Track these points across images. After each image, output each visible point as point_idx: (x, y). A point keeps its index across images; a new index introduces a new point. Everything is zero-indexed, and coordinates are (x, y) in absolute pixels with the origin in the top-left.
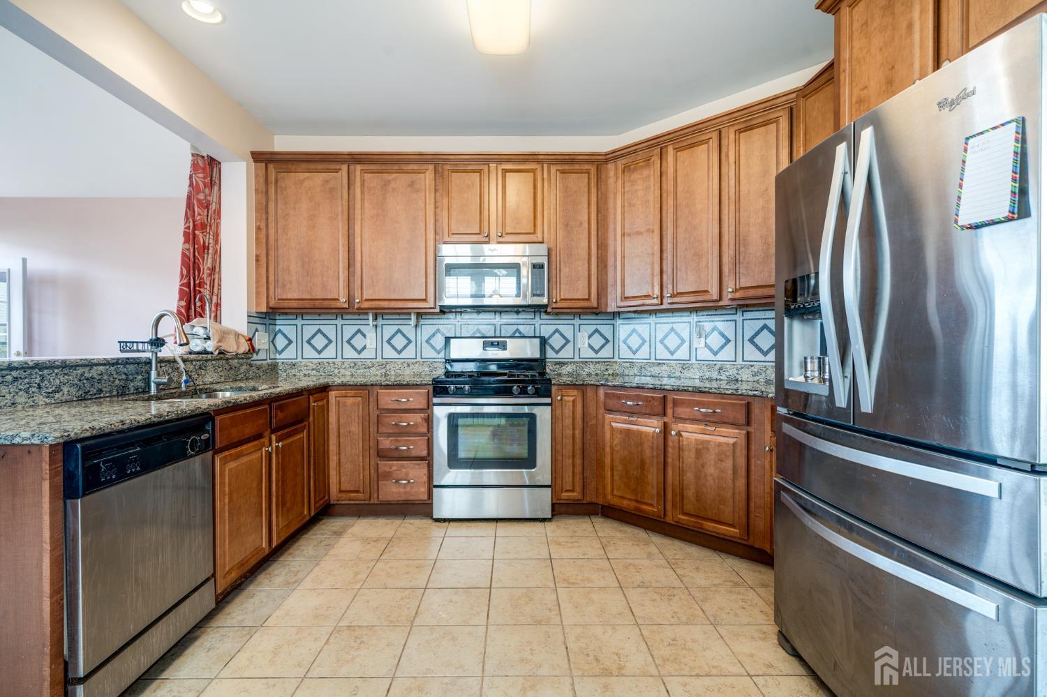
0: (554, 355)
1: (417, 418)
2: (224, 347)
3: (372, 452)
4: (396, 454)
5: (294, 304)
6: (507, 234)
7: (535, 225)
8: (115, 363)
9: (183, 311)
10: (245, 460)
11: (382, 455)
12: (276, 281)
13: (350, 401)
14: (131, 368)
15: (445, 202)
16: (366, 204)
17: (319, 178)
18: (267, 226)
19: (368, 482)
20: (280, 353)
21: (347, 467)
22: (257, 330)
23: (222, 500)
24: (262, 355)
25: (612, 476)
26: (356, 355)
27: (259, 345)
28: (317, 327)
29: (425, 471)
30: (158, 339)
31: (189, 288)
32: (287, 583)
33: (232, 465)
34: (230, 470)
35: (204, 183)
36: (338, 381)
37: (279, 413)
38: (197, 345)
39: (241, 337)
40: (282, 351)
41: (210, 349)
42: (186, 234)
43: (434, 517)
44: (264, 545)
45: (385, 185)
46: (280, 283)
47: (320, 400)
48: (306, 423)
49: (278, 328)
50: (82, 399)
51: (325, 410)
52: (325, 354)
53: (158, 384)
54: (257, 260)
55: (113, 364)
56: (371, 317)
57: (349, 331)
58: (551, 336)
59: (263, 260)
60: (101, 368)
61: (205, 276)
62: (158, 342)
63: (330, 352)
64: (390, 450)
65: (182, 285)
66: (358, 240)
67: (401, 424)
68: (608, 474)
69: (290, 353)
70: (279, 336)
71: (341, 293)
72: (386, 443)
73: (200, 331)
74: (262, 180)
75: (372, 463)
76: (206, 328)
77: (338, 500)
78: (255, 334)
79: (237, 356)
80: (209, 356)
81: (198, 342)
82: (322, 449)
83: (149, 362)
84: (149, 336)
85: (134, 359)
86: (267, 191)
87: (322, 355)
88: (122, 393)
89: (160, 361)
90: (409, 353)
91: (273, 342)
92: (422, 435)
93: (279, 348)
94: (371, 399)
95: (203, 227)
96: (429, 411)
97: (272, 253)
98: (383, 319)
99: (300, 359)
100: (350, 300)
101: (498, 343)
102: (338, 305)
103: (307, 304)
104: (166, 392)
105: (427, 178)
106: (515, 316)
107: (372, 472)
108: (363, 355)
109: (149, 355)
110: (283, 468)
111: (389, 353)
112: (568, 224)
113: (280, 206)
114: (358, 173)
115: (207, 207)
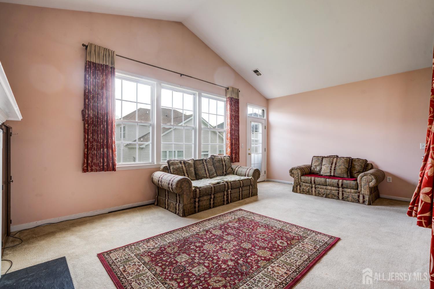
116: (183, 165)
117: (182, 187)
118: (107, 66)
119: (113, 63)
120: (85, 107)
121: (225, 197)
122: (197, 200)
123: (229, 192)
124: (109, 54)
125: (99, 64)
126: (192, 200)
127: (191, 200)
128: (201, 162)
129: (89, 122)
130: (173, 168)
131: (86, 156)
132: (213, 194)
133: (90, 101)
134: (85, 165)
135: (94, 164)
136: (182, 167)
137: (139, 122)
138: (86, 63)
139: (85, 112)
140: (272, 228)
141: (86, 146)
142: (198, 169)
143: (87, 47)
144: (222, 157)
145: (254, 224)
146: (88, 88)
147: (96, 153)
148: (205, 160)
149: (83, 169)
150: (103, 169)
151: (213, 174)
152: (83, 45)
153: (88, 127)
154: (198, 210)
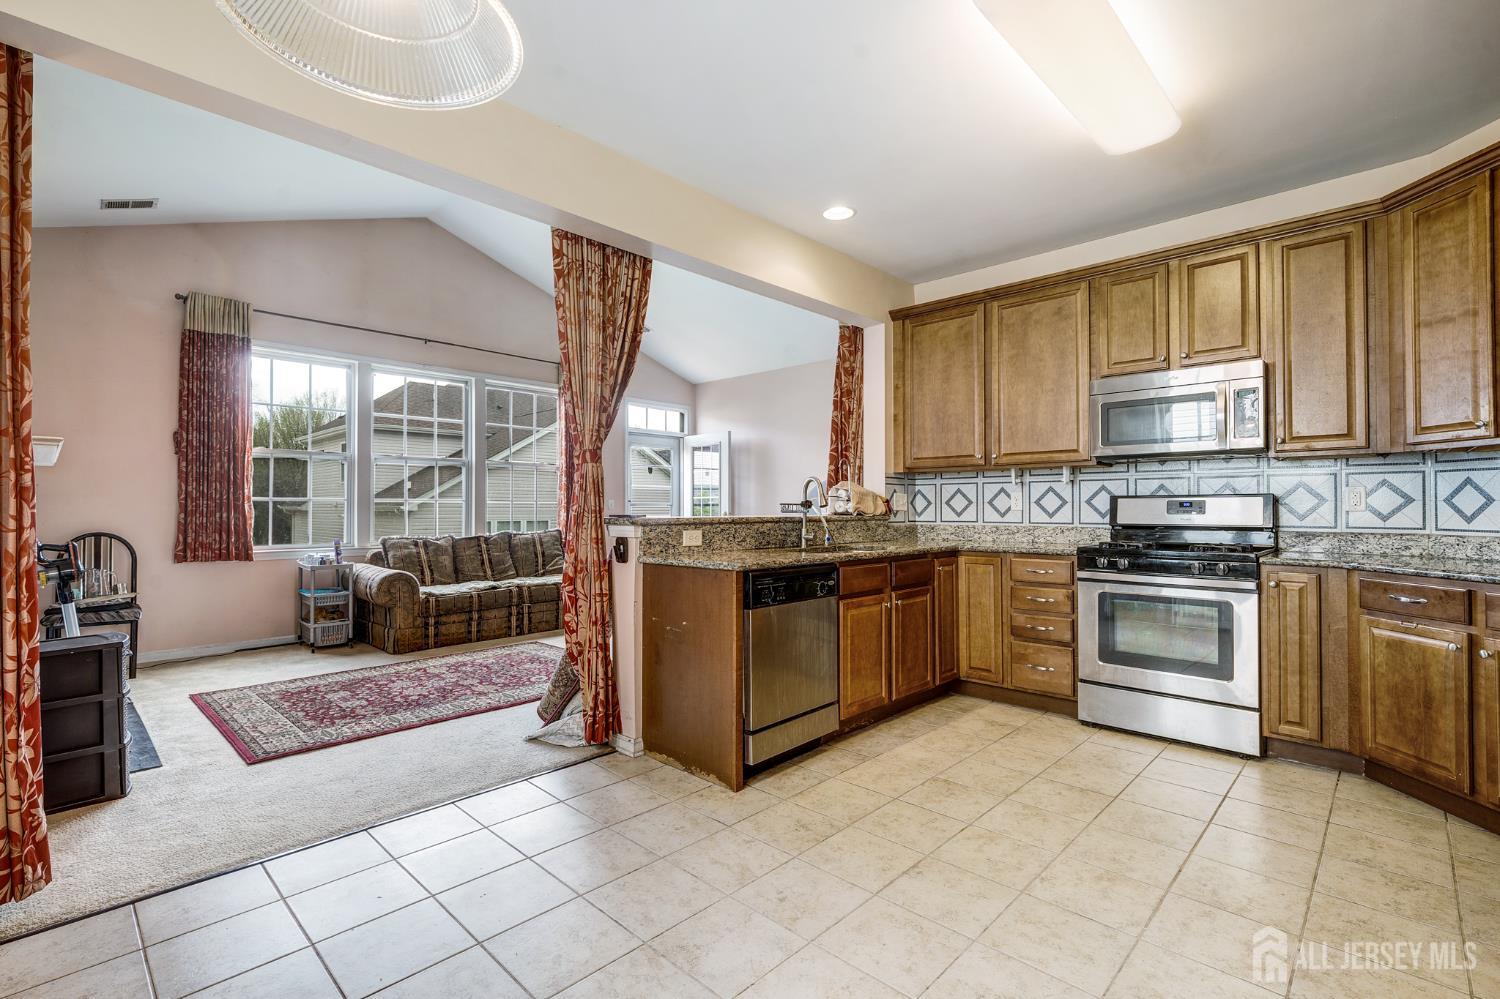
0: (1295, 522)
1: (1060, 595)
2: (862, 508)
3: (1005, 628)
4: (1033, 635)
5: (929, 463)
6: (1197, 352)
7: (1243, 334)
8: (778, 521)
9: (833, 474)
10: (865, 610)
11: (1017, 632)
12: (912, 440)
13: (980, 569)
14: (789, 525)
15: (1103, 324)
16: (1005, 344)
17: (953, 326)
18: (904, 385)
19: (1000, 661)
20: (920, 515)
21: (978, 642)
22: (895, 491)
23: (845, 639)
24: (900, 517)
25: (1374, 712)
26: (1000, 519)
27: (898, 506)
28: (956, 487)
29: (1069, 660)
30: (807, 501)
31: (837, 452)
32: (903, 736)
33: (854, 612)
34: (852, 616)
35: (850, 352)
36: (968, 546)
37: (899, 572)
38: (841, 507)
39: (879, 499)
40: (922, 513)
41: (850, 511)
42: (835, 402)
43: (1080, 718)
44: (883, 695)
45: (1026, 319)
46: (915, 443)
47: (948, 565)
48: (930, 587)
49: (917, 488)
50: (757, 548)
51: (953, 577)
52: (964, 517)
53: (807, 540)
54: (895, 420)
55: (777, 522)
56: (1013, 473)
57: (991, 490)
58: (1290, 493)
59: (901, 417)
60: (770, 525)
61: (850, 440)
62: (807, 504)
63: (969, 515)
64: (1024, 628)
65: (832, 451)
66: (995, 386)
67: (1039, 600)
68: (1368, 709)
69: (929, 515)
70: (919, 497)
71: (977, 449)
72: (1021, 620)
73: (842, 493)
74: (900, 337)
75: (1006, 641)
76: (847, 491)
77: (968, 677)
78: (892, 495)
79: (873, 517)
80: (849, 517)
81: (841, 503)
82: (949, 618)
83: (800, 521)
84: (801, 499)
85: (791, 518)
86: (904, 350)
87: (962, 518)
88: (782, 546)
89: (810, 520)
90: (1064, 516)
91: (912, 503)
92: (1067, 615)
93: (919, 511)
94: (1004, 569)
95: (849, 393)
96: (1074, 588)
97: (908, 412)
98: (1030, 475)
99: (939, 522)
100: (986, 456)
101: (1191, 503)
102: (975, 462)
103: (942, 463)
104: (813, 547)
105: (1080, 298)
106: (1224, 465)
107: (1005, 651)
108: (1007, 518)
109: (801, 515)
110: (903, 627)
111: (1038, 516)
112: (1305, 324)
113: (915, 361)
114: (995, 311)
115: (852, 374)
116: (422, 551)
117: (393, 590)
118: (230, 337)
119: (245, 328)
120: (180, 426)
121: (514, 619)
122: (432, 621)
123: (526, 610)
124: (236, 310)
125: (213, 335)
126: (419, 621)
127: (415, 619)
128: (474, 543)
129: (190, 457)
130: (394, 556)
131: (183, 529)
132: (479, 611)
133: (193, 413)
134: (180, 548)
135: (201, 545)
136: (419, 553)
137: (316, 454)
138: (183, 334)
139: (181, 435)
141: (183, 508)
142: (463, 559)
143: (185, 299)
144: (536, 535)
146: (188, 387)
147: (205, 521)
148: (486, 539)
149: (176, 555)
150: (220, 557)
151: (505, 570)
152: (178, 297)
153: (187, 467)
154: (436, 643)
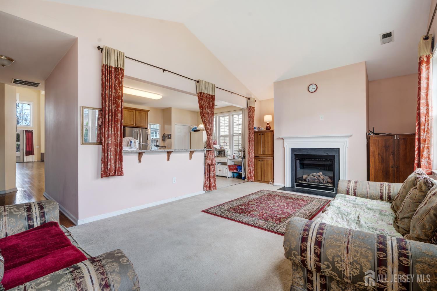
140: (247, 215)
145: (263, 217)
